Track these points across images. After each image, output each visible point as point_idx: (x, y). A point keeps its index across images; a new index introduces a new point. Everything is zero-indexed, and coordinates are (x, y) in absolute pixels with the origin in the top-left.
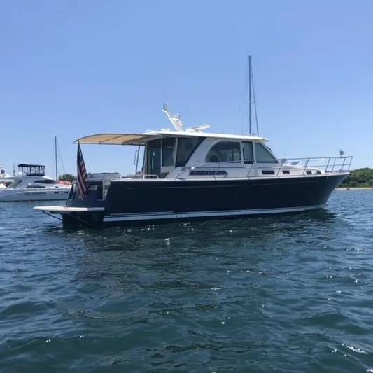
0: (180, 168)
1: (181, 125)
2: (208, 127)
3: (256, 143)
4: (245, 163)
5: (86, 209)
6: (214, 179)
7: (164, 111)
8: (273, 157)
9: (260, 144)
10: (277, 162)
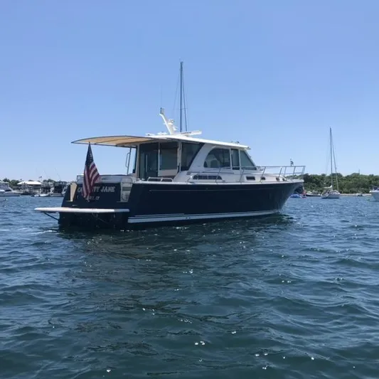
0: (186, 172)
1: (175, 129)
2: (200, 133)
3: (241, 151)
4: (233, 169)
5: (112, 210)
6: (216, 184)
7: (161, 115)
8: (253, 164)
9: (244, 152)
10: (256, 169)
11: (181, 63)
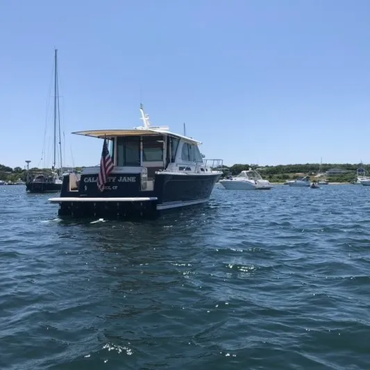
0: (175, 164)
7: (141, 110)
11: (56, 51)
